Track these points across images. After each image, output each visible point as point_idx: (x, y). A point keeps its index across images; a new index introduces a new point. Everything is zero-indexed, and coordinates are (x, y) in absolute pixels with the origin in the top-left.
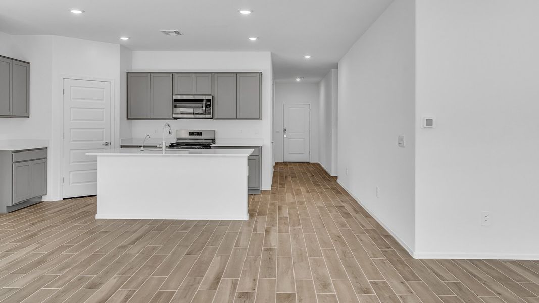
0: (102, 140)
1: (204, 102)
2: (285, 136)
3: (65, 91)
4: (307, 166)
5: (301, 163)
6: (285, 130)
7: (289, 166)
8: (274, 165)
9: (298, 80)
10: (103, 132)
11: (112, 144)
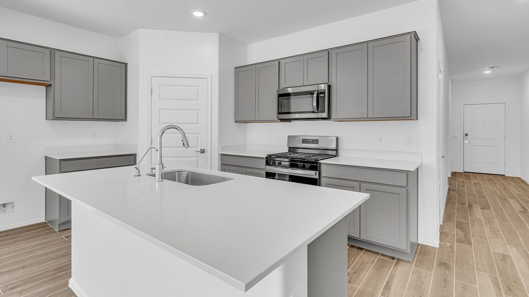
0: (197, 147)
1: (315, 96)
2: (466, 142)
3: (153, 91)
4: (503, 182)
5: (491, 177)
6: (466, 135)
7: (473, 181)
8: (450, 176)
9: (488, 72)
10: (198, 137)
11: (209, 151)
